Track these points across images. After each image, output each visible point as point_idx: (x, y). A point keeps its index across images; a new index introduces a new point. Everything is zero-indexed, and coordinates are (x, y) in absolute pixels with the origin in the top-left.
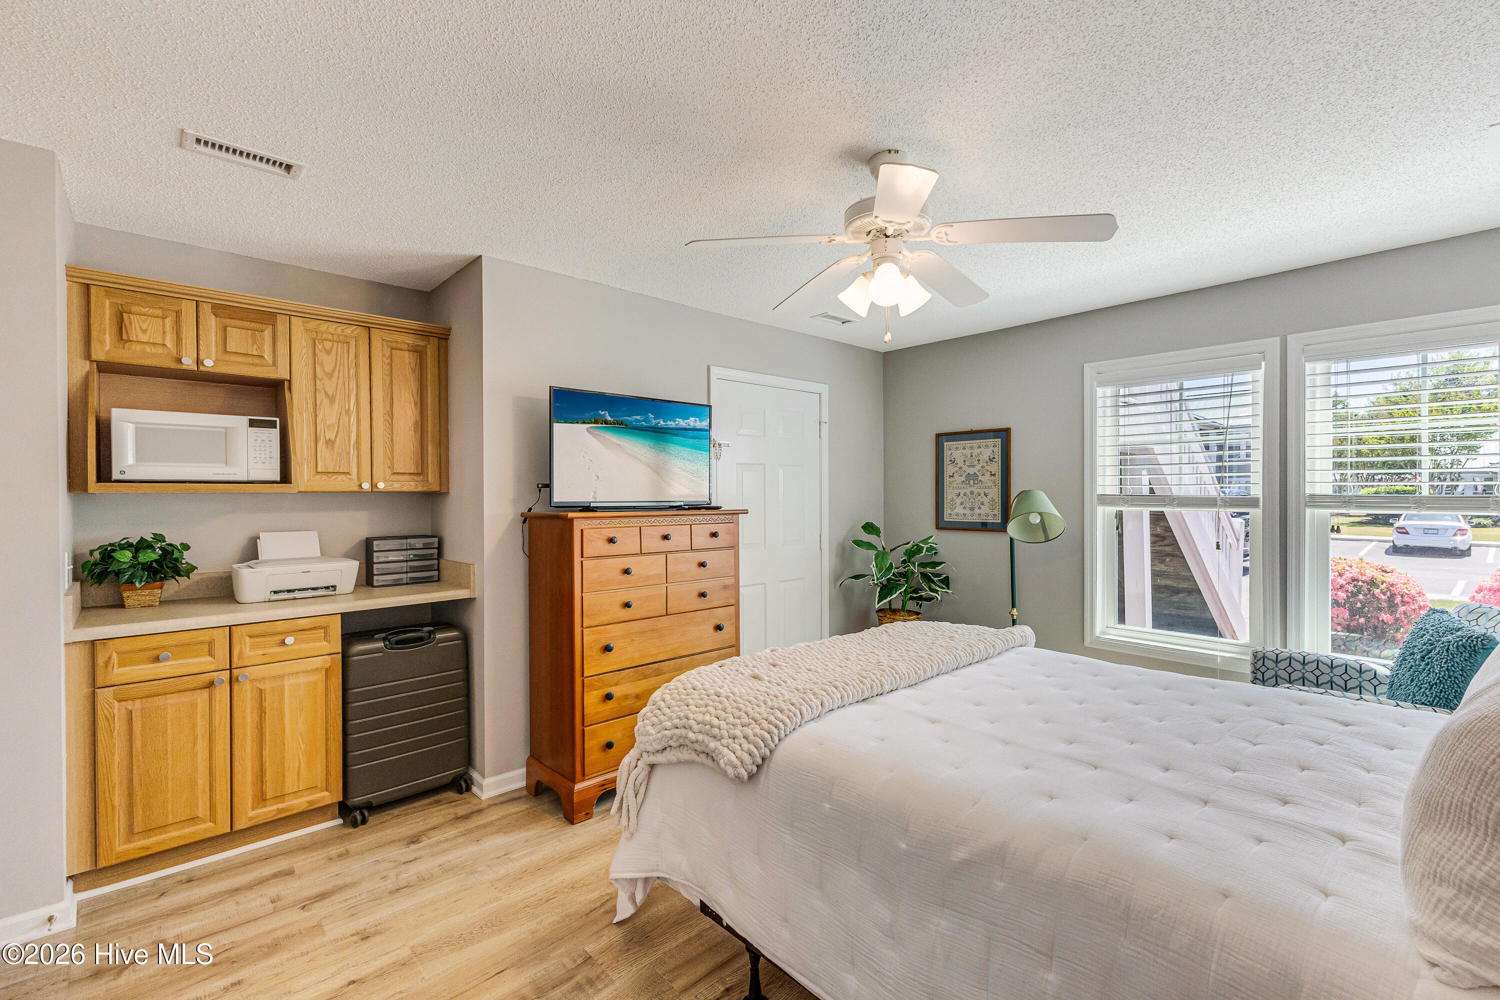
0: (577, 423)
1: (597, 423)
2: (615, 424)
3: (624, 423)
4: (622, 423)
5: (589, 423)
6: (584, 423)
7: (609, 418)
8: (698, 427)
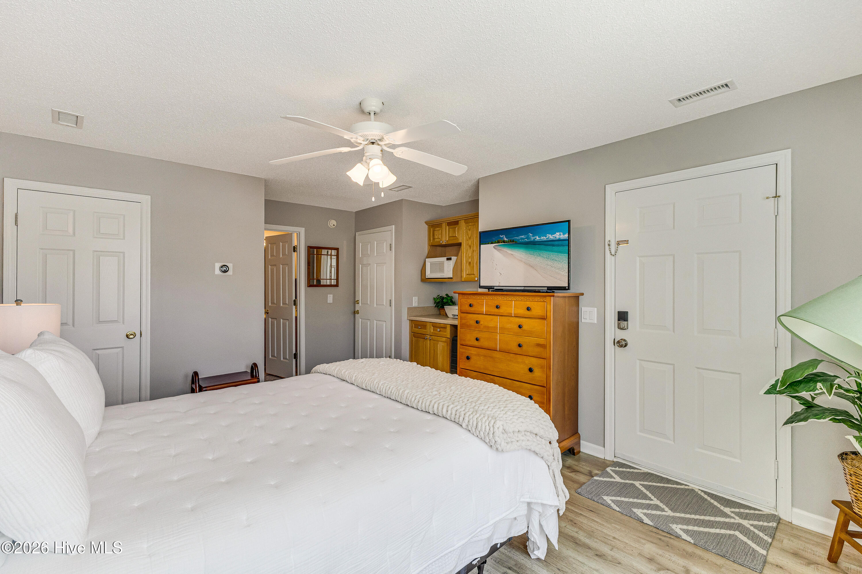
0: (488, 244)
1: (499, 243)
2: (509, 242)
3: (515, 241)
4: (513, 241)
5: (494, 243)
6: (492, 243)
7: (506, 239)
8: (562, 239)
